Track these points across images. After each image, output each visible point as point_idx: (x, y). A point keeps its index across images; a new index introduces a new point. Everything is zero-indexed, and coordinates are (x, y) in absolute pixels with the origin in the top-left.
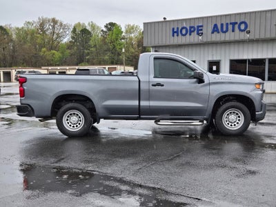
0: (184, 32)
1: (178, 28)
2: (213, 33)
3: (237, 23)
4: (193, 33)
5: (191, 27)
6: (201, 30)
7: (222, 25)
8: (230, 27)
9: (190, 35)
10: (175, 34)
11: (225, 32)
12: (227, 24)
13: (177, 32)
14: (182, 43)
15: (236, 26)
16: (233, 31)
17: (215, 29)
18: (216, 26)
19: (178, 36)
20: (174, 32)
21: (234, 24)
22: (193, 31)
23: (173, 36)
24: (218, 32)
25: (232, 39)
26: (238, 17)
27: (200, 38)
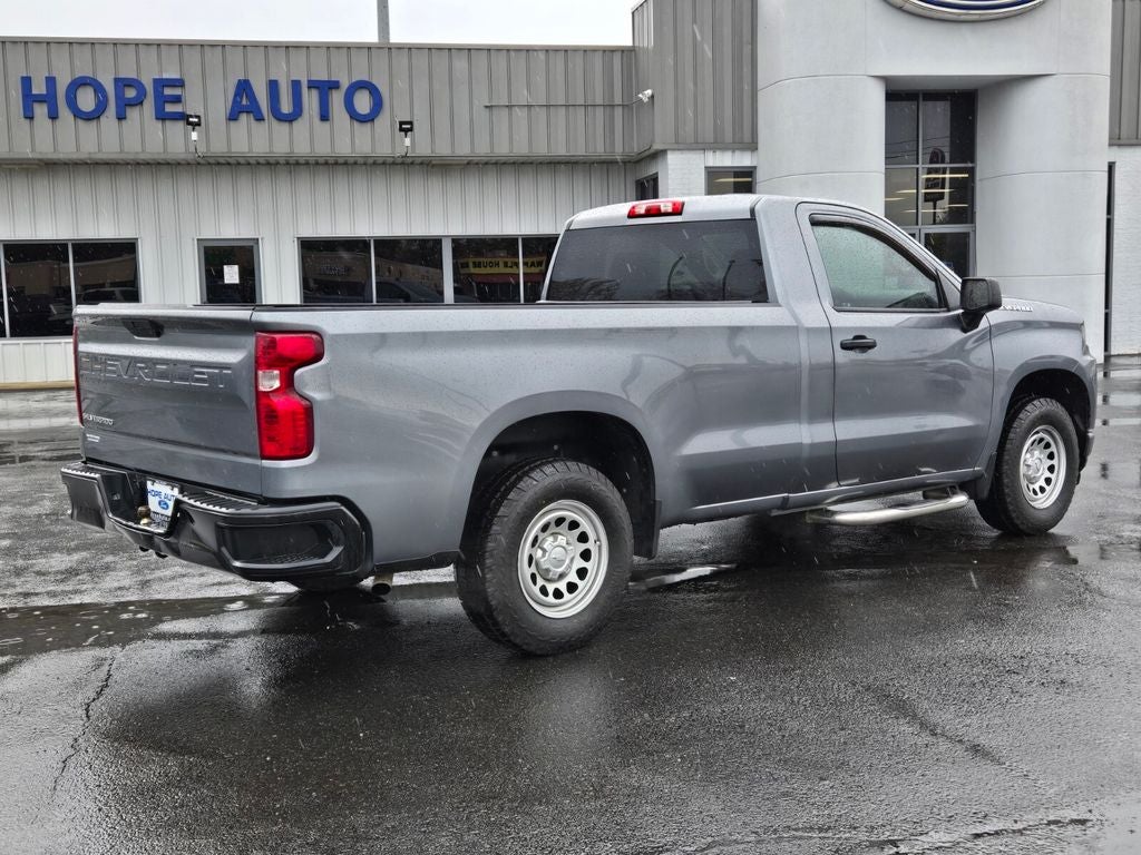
0: (86, 100)
1: (51, 81)
2: (233, 117)
3: (335, 85)
4: (133, 113)
5: (122, 84)
6: (177, 100)
7: (273, 86)
8: (311, 100)
9: (121, 117)
10: (41, 110)
11: (290, 119)
12: (296, 85)
13: (49, 99)
14: (83, 155)
15: (337, 99)
16: (324, 117)
17: (243, 103)
18: (244, 87)
19: (53, 116)
20: (29, 99)
21: (325, 88)
22: (138, 102)
23: (30, 117)
24: (260, 118)
25: (323, 149)
26: (339, 59)
27: (194, 136)
